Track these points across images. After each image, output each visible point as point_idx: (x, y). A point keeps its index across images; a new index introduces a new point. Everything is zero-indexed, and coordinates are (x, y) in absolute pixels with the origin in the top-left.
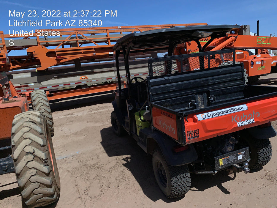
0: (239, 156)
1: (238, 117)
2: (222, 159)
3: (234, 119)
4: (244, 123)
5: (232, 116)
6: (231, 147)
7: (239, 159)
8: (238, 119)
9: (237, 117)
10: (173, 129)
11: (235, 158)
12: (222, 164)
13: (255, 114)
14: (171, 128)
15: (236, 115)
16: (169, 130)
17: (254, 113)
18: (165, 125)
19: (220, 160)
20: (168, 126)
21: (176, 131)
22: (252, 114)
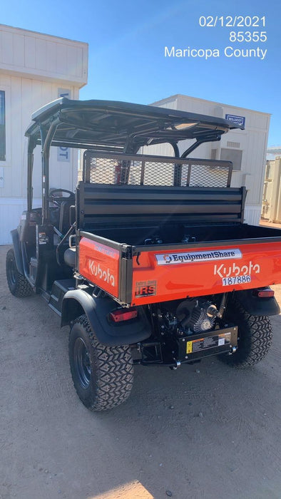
0: (220, 340)
1: (225, 269)
2: (191, 342)
3: (218, 272)
4: (233, 279)
5: (215, 266)
6: (209, 323)
7: (219, 344)
8: (225, 272)
9: (222, 269)
10: (112, 276)
11: (214, 343)
12: (191, 352)
13: (252, 268)
14: (109, 275)
15: (222, 265)
16: (105, 280)
17: (251, 266)
18: (100, 270)
19: (188, 343)
20: (104, 272)
21: (117, 281)
22: (248, 266)
